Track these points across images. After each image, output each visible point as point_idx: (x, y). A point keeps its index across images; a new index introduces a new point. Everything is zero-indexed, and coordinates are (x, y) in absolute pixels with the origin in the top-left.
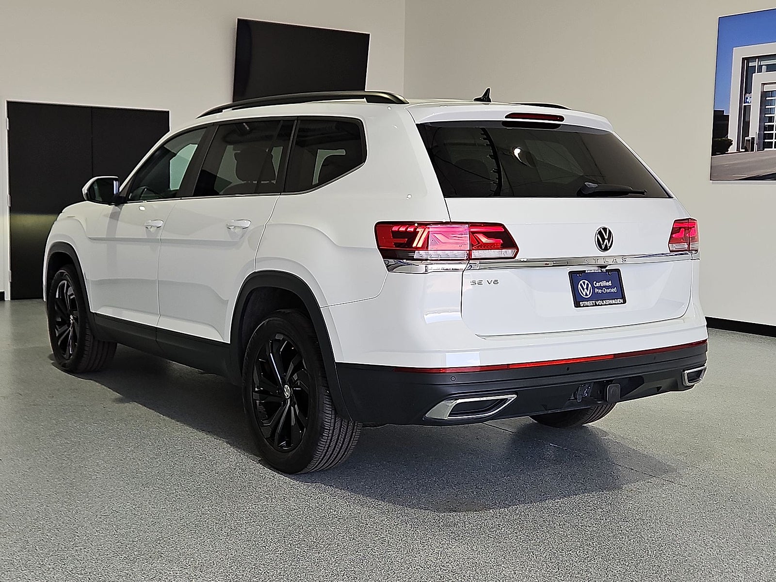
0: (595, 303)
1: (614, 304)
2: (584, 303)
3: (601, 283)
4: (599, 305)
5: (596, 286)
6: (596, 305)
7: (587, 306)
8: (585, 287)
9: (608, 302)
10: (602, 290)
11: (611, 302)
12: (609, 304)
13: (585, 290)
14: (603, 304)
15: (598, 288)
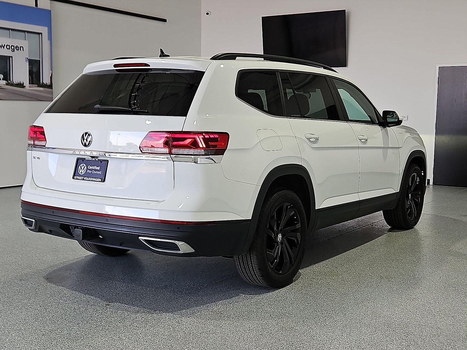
0: (83, 178)
1: (94, 181)
2: (77, 177)
3: (93, 167)
4: (85, 180)
5: (89, 168)
6: (84, 180)
7: (78, 179)
8: (82, 168)
9: (91, 179)
10: (92, 171)
11: (93, 179)
12: (92, 181)
13: (82, 170)
14: (88, 180)
15: (90, 170)
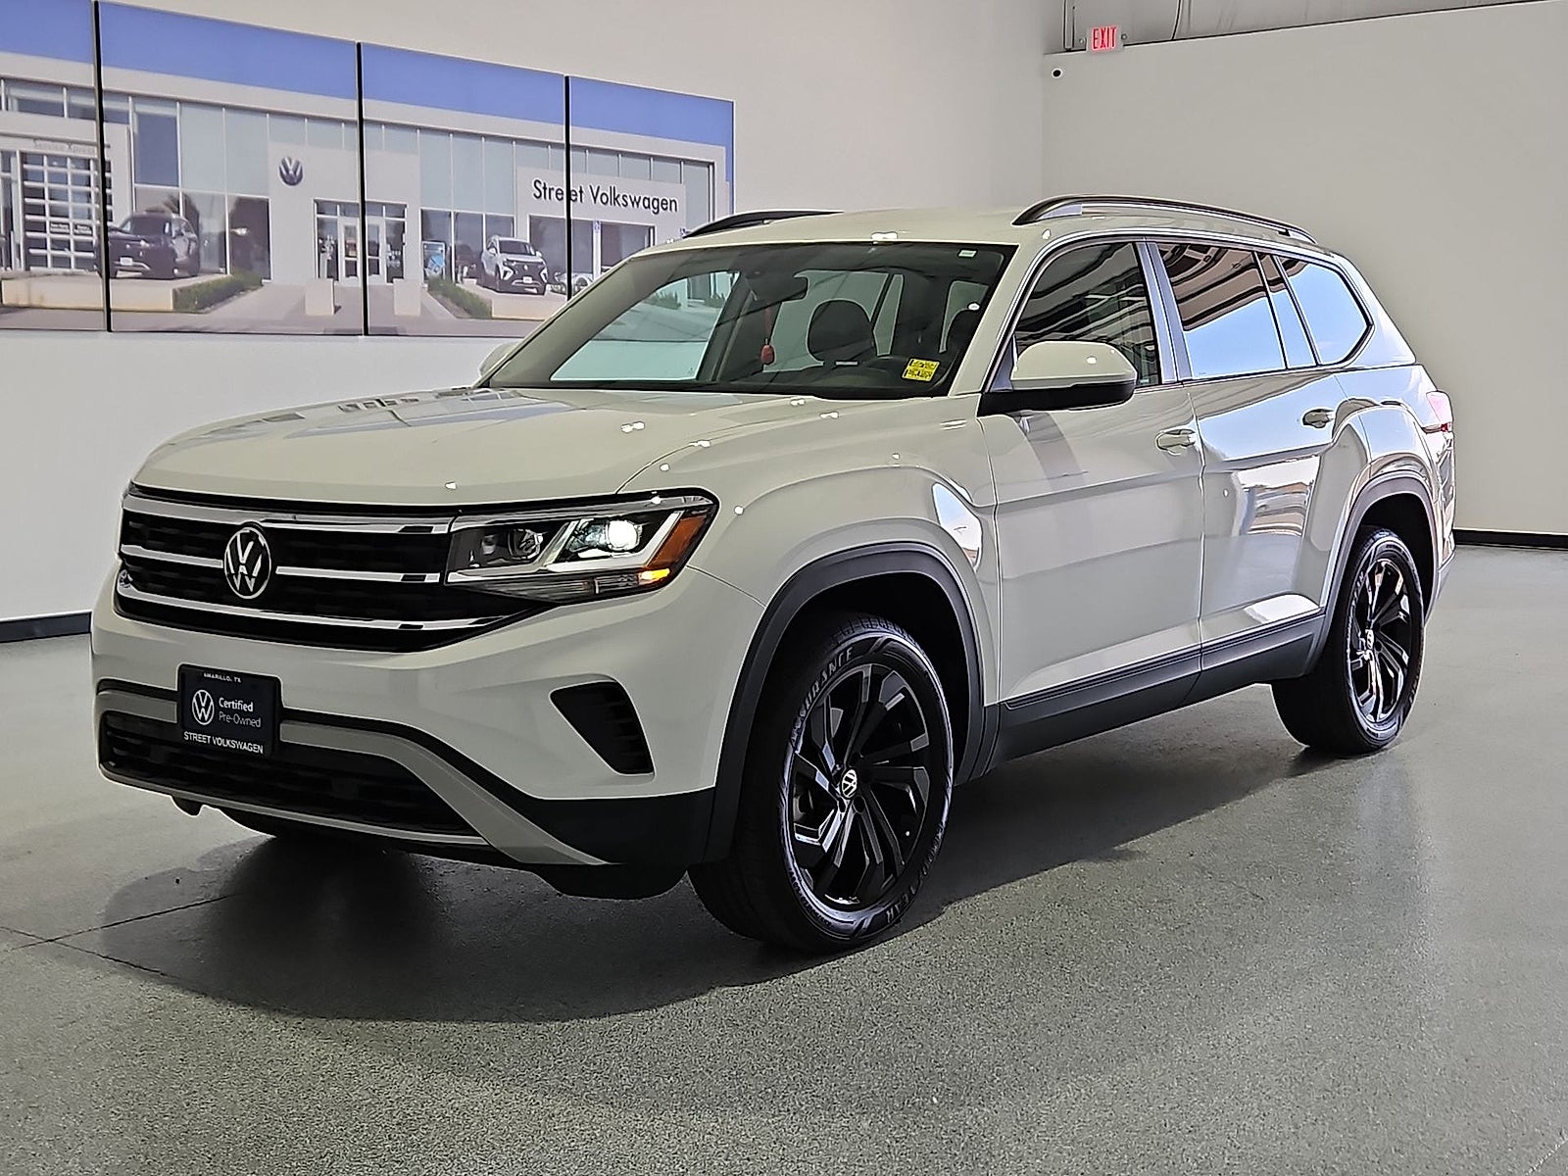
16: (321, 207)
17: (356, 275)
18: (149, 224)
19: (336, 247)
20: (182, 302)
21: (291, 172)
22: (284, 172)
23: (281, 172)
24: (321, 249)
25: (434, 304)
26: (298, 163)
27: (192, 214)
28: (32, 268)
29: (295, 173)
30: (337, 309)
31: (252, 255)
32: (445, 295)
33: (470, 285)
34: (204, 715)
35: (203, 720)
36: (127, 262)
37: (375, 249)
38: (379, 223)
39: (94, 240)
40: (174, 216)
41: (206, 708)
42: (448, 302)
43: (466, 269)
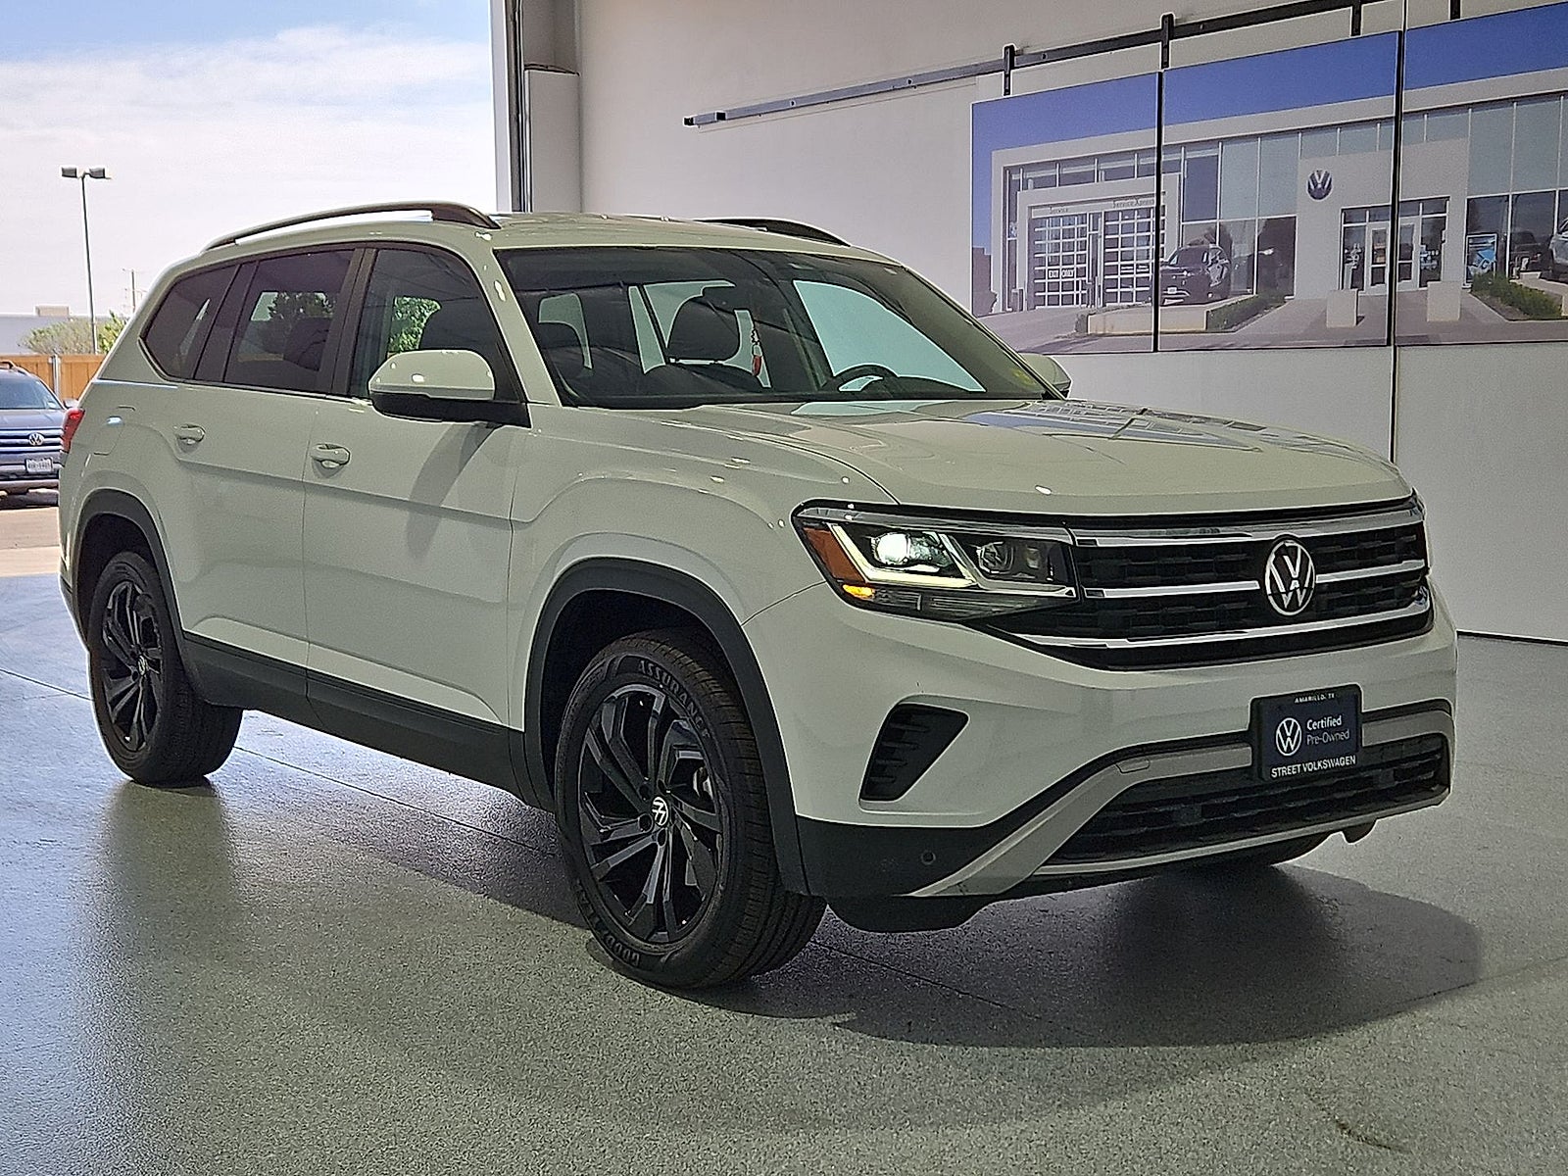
16: (1348, 215)
17: (1383, 283)
18: (1191, 255)
19: (1362, 254)
20: (1213, 323)
21: (1320, 186)
22: (1312, 187)
23: (1309, 186)
24: (1346, 259)
25: (1478, 305)
26: (1327, 175)
27: (1226, 242)
28: (1107, 304)
29: (1323, 185)
30: (1359, 319)
31: (1277, 274)
32: (1494, 294)
33: (1531, 280)
34: (1288, 745)
35: (1289, 750)
36: (1172, 291)
37: (1407, 252)
38: (1414, 224)
39: (1150, 275)
40: (1211, 246)
41: (1292, 737)
42: (1498, 301)
43: (1525, 261)
